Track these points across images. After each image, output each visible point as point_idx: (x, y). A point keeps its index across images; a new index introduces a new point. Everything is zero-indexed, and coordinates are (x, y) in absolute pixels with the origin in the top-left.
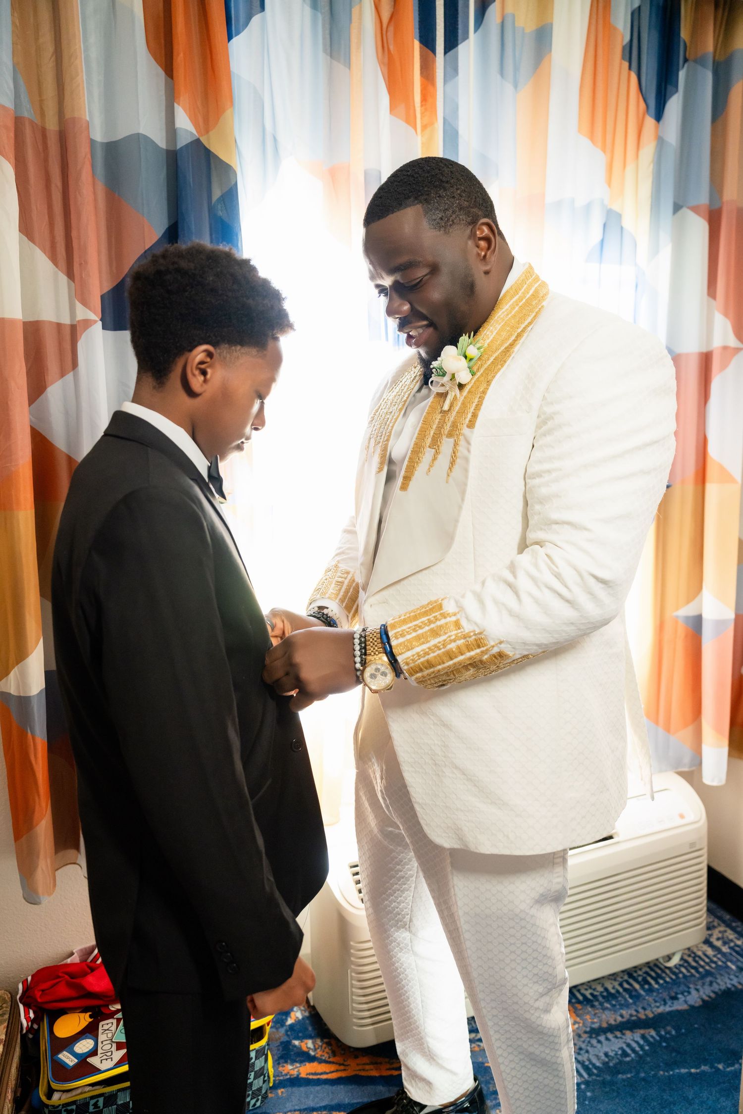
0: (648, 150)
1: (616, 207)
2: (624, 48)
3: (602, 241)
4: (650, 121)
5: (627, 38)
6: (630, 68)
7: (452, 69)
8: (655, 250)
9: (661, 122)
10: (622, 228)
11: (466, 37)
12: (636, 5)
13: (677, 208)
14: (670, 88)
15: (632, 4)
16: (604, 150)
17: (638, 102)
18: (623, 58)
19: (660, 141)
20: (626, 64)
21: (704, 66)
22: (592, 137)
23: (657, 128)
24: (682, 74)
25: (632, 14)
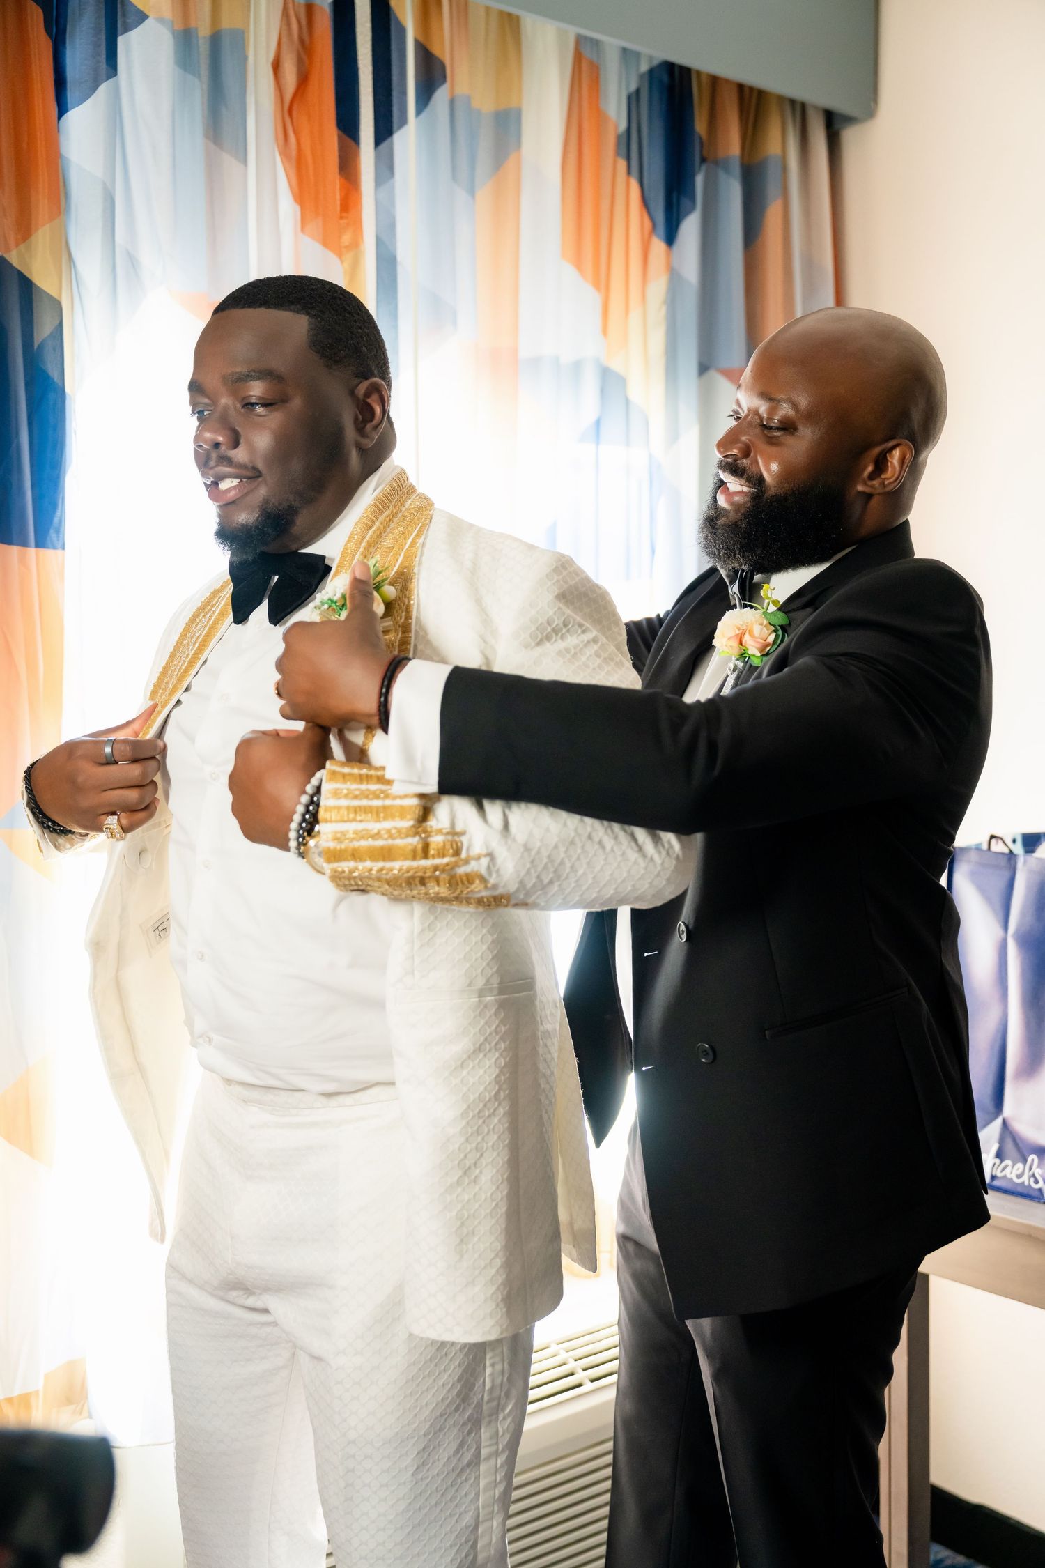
0: (658, 287)
1: (616, 365)
2: (619, 138)
3: (598, 423)
4: (658, 245)
5: (623, 126)
6: (629, 172)
7: (386, 167)
8: (673, 436)
9: (675, 247)
10: (627, 401)
11: (404, 121)
12: (633, 87)
13: (703, 369)
14: (685, 201)
15: (628, 86)
16: (596, 285)
17: (642, 216)
18: (618, 153)
19: (674, 276)
20: (622, 164)
21: (727, 170)
22: (578, 264)
23: (668, 256)
24: (699, 180)
25: (629, 98)
